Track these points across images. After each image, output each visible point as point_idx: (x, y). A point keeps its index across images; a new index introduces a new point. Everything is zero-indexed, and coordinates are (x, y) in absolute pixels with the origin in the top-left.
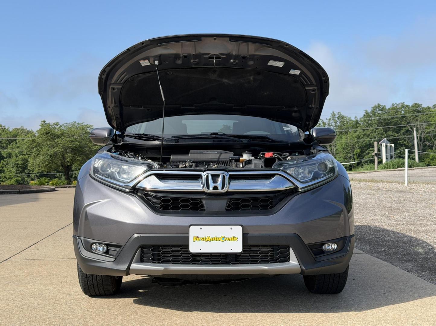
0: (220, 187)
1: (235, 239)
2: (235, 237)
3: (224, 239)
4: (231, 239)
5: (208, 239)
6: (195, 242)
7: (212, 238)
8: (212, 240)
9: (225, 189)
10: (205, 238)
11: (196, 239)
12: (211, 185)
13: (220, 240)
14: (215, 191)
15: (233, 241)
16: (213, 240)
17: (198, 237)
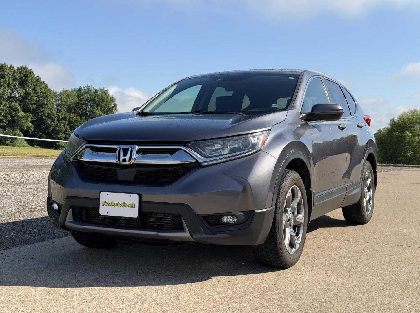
0: (127, 160)
1: (133, 206)
2: (133, 204)
3: (124, 205)
4: (130, 205)
5: (113, 204)
6: (103, 206)
7: (116, 204)
8: (115, 205)
9: (132, 162)
10: (111, 203)
11: (104, 204)
12: (122, 158)
13: (122, 206)
14: (124, 163)
15: (131, 207)
16: (117, 205)
17: (106, 202)
